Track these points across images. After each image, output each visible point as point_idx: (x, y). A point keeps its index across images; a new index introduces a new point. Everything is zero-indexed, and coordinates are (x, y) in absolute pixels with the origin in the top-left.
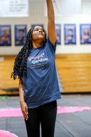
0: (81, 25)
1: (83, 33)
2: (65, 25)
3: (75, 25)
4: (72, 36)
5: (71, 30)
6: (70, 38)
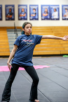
0: (42, 6)
1: (43, 12)
2: (30, 5)
3: (37, 5)
4: (36, 14)
5: (35, 9)
6: (34, 15)
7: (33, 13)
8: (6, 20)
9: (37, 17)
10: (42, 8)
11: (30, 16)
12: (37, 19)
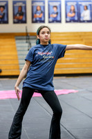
0: (66, 2)
2: (49, 1)
3: (60, 1)
4: (57, 13)
5: (56, 7)
6: (55, 16)
7: (53, 13)
8: (14, 23)
9: (59, 19)
10: (66, 5)
11: (49, 17)
12: (60, 22)
